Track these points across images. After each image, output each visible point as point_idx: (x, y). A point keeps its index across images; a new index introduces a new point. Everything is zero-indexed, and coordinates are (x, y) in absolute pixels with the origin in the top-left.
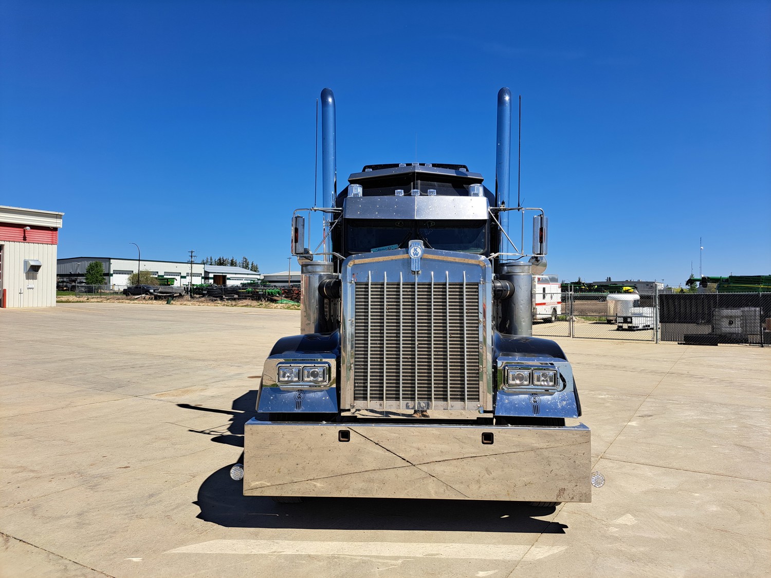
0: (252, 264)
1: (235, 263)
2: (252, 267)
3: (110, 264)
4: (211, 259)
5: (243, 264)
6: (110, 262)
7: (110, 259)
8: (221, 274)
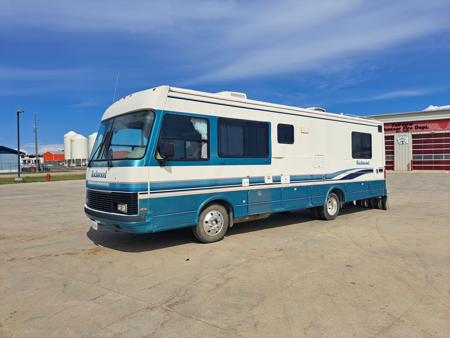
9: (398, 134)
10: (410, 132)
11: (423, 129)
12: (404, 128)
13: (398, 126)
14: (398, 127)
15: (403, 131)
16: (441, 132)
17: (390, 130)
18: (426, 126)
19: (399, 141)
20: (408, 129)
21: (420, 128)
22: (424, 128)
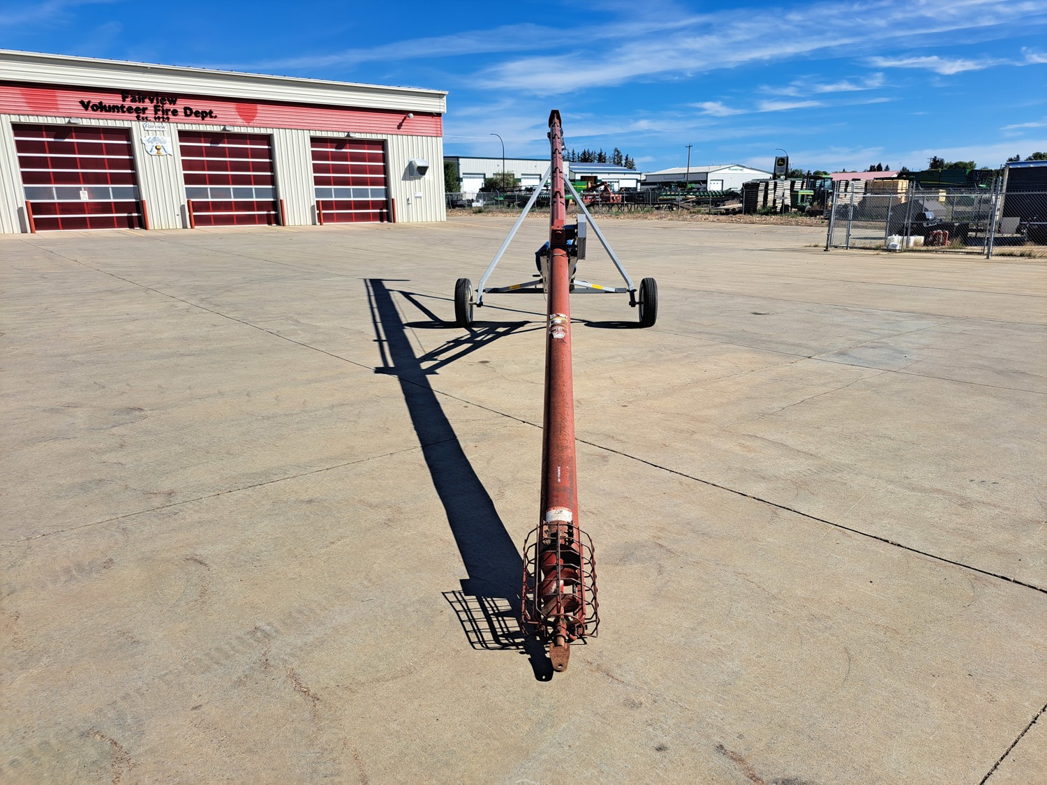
0: (627, 159)
1: (605, 158)
2: (626, 163)
3: (458, 164)
4: (573, 154)
5: (615, 158)
6: (458, 160)
7: (458, 158)
8: (590, 175)
9: (141, 123)
10: (173, 123)
11: (203, 119)
12: (156, 111)
13: (140, 102)
14: (141, 105)
15: (155, 118)
16: (243, 130)
17: (118, 112)
18: (211, 112)
19: (149, 147)
20: (167, 114)
21: (197, 114)
22: (206, 117)
